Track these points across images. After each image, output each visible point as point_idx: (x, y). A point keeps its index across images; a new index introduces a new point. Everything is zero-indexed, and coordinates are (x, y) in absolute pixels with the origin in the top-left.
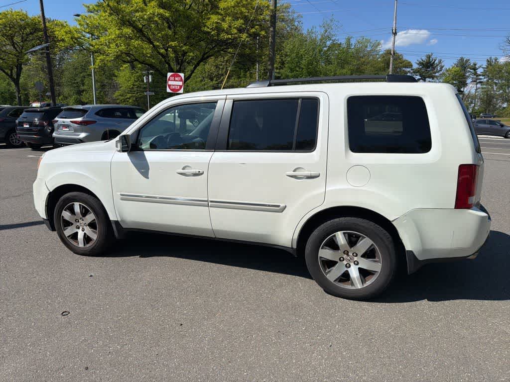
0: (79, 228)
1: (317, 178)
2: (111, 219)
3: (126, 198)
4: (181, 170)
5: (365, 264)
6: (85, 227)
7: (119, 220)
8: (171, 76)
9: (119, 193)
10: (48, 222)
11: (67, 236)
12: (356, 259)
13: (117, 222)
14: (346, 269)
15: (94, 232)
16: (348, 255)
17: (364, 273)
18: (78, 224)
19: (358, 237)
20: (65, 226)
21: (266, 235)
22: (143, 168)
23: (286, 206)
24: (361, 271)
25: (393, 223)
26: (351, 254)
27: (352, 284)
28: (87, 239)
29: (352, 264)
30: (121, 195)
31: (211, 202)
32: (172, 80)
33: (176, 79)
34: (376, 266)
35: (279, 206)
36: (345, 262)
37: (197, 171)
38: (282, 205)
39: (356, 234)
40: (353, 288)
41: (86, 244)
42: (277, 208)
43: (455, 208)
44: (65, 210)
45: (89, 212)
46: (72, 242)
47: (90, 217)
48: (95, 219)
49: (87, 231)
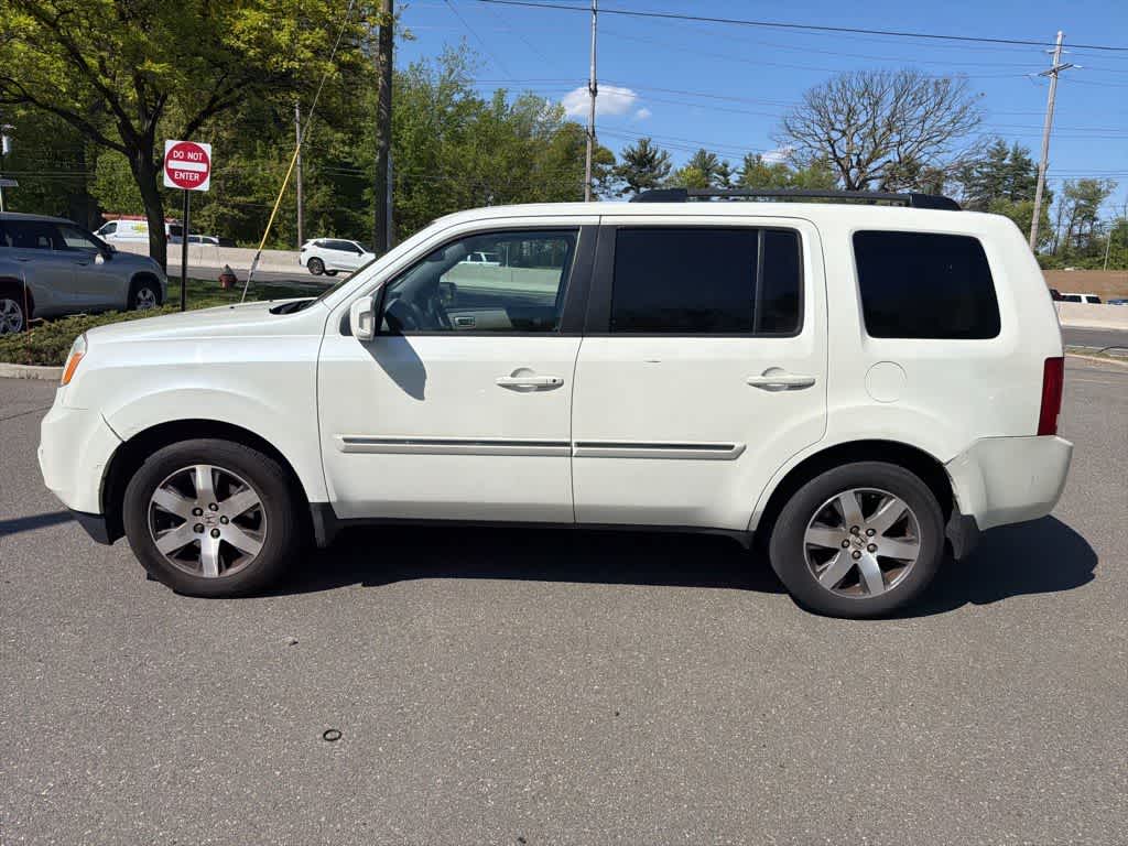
0: (202, 531)
1: (809, 389)
2: (310, 500)
3: (354, 445)
4: (510, 378)
5: (890, 548)
6: (221, 528)
7: (333, 499)
8: (176, 148)
9: (340, 437)
10: (102, 523)
11: (164, 554)
12: (871, 540)
13: (326, 508)
14: (854, 562)
15: (253, 536)
16: (857, 535)
17: (887, 564)
18: (200, 520)
19: (879, 497)
20: (158, 528)
21: (694, 510)
22: (411, 378)
23: (745, 448)
24: (883, 562)
25: (947, 467)
26: (862, 532)
27: (865, 588)
28: (228, 553)
29: (864, 552)
30: (346, 440)
31: (579, 445)
32: (178, 159)
33: (191, 156)
34: (908, 550)
35: (731, 447)
36: (851, 549)
37: (549, 379)
38: (738, 445)
39: (874, 493)
40: (868, 596)
41: (228, 566)
42: (726, 452)
43: (1039, 434)
44: (164, 487)
45: (242, 487)
46: (182, 567)
47: (244, 500)
48: (258, 504)
49: (232, 535)
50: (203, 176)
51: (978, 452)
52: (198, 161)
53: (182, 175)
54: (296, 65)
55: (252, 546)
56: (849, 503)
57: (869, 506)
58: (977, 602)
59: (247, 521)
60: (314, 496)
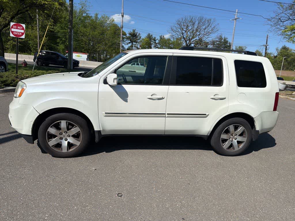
0: (62, 139)
1: (224, 100)
2: (95, 130)
3: (108, 114)
4: (150, 96)
5: (240, 139)
6: (68, 138)
7: (101, 129)
8: (14, 25)
9: (104, 112)
10: (32, 137)
11: (51, 146)
12: (235, 137)
13: (99, 132)
14: (231, 142)
15: (77, 140)
16: (232, 136)
17: (239, 142)
18: (61, 136)
19: (238, 126)
20: (49, 138)
21: (195, 130)
22: (124, 96)
23: (209, 115)
25: (254, 119)
26: (234, 135)
27: (234, 149)
28: (70, 145)
29: (234, 140)
30: (106, 113)
31: (168, 114)
32: (15, 28)
33: (19, 27)
34: (244, 139)
35: (206, 114)
36: (231, 139)
37: (161, 97)
38: (207, 114)
39: (237, 125)
41: (70, 149)
42: (204, 116)
43: (274, 111)
44: (51, 127)
45: (75, 126)
46: (56, 150)
47: (75, 130)
48: (79, 131)
49: (71, 140)
50: (23, 34)
51: (261, 115)
52: (21, 29)
53: (16, 33)
54: (47, 3)
55: (77, 143)
56: (232, 128)
57: (236, 128)
58: (256, 151)
59: (76, 136)
60: (96, 128)
